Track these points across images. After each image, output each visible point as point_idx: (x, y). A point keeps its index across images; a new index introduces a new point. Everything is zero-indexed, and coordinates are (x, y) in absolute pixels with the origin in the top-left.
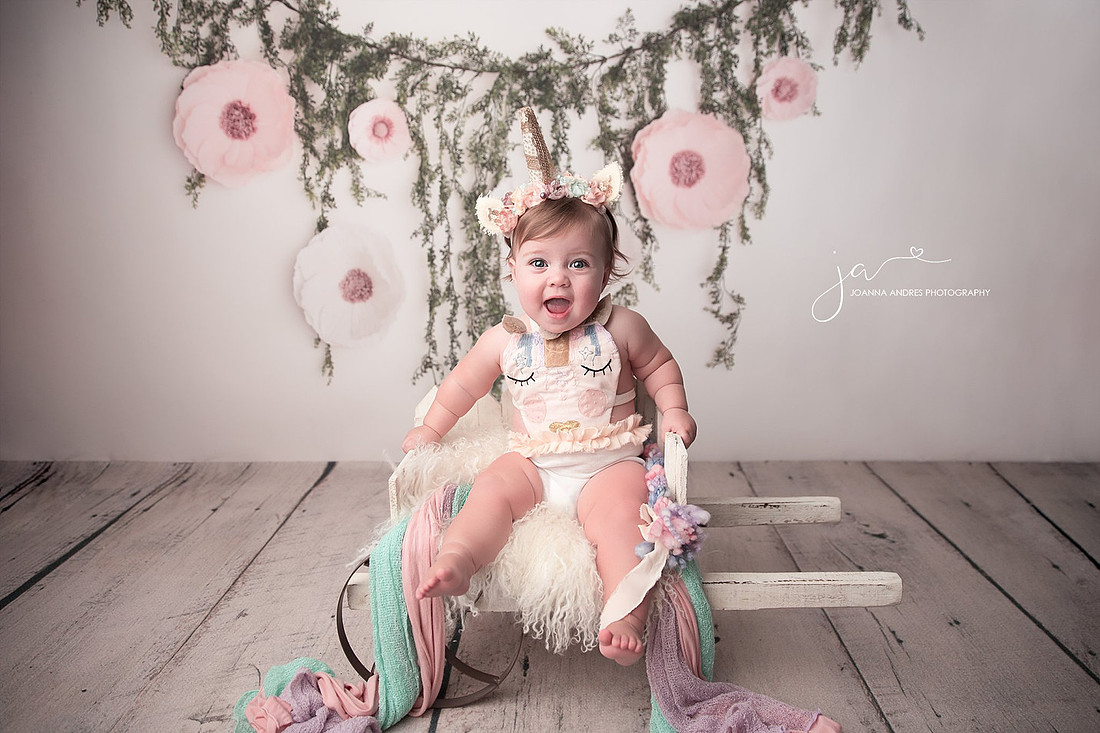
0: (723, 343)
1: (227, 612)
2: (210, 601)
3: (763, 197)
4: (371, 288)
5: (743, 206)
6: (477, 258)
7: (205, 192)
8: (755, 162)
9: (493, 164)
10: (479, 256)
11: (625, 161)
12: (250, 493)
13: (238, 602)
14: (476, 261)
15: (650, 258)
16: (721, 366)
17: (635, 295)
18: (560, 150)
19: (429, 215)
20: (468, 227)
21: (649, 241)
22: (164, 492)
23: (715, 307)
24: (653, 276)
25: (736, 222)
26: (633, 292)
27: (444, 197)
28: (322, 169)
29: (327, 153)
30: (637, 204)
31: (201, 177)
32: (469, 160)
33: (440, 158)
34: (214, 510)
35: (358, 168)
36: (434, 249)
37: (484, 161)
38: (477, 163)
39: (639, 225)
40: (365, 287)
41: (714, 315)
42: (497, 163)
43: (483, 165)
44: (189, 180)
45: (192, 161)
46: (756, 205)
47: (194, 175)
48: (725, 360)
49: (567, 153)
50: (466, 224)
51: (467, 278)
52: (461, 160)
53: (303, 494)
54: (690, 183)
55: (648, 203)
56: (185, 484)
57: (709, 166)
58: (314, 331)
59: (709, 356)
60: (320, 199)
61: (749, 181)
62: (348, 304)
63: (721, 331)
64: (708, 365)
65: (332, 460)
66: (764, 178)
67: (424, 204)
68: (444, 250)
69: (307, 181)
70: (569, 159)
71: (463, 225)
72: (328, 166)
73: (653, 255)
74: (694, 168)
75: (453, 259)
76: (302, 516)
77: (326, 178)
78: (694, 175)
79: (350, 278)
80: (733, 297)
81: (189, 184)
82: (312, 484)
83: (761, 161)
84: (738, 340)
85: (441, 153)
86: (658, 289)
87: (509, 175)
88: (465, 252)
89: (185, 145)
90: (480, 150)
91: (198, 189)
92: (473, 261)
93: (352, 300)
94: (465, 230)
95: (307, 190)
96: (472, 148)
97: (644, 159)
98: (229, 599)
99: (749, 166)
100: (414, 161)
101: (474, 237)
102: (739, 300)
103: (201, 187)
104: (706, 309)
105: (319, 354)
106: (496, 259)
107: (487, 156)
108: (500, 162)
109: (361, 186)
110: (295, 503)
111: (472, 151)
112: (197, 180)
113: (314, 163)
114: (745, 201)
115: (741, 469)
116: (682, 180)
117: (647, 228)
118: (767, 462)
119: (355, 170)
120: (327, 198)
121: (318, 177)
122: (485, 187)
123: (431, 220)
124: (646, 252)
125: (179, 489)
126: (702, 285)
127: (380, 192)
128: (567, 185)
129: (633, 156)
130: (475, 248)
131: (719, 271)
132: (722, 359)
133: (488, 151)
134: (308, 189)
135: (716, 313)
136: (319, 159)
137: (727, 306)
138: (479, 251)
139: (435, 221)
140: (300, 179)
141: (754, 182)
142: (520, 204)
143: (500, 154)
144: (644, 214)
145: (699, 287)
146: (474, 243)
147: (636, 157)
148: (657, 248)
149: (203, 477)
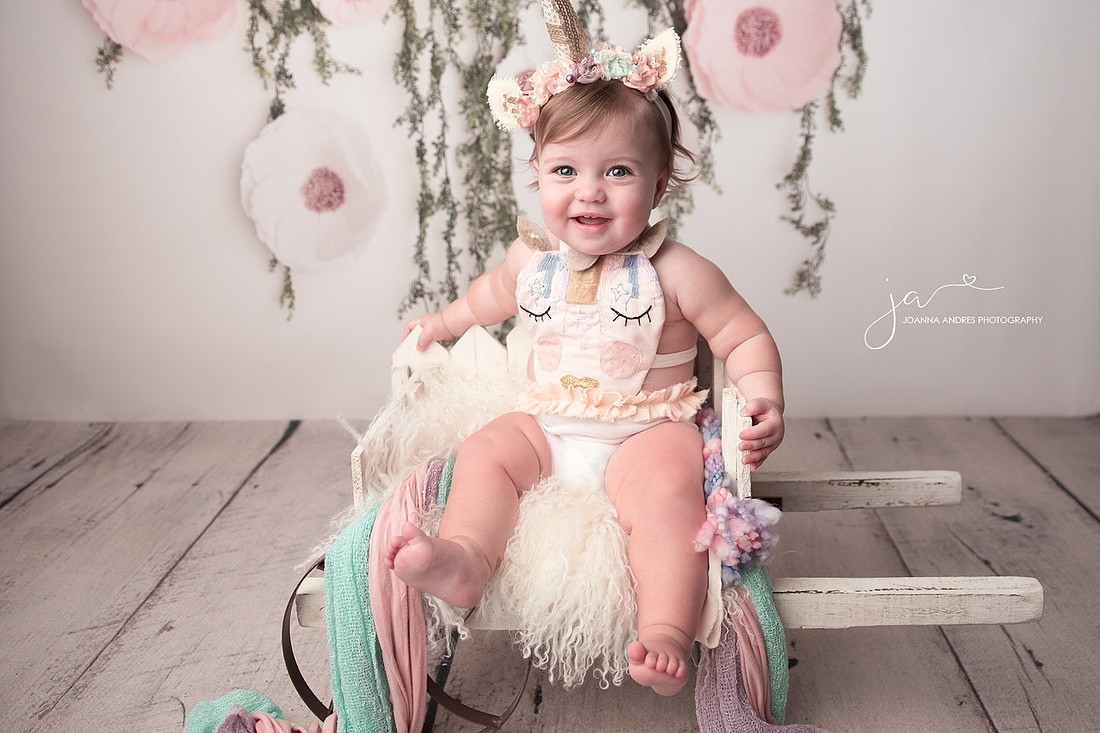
0: (806, 262)
1: (147, 625)
2: (125, 610)
3: (858, 68)
4: (342, 192)
5: (833, 81)
6: (481, 152)
7: (122, 67)
8: (848, 22)
9: (501, 27)
10: (484, 150)
11: (675, 21)
12: (190, 462)
13: (162, 611)
14: (480, 156)
15: (709, 150)
16: (804, 294)
17: (690, 199)
18: (589, 8)
19: (416, 96)
20: (469, 111)
21: (707, 128)
22: (75, 462)
23: (796, 215)
24: (713, 174)
25: (822, 102)
26: (687, 195)
27: (436, 72)
28: (276, 36)
29: (282, 15)
30: (691, 79)
31: (117, 49)
32: (470, 23)
33: (431, 20)
34: (139, 486)
35: (323, 35)
36: (425, 141)
37: (489, 24)
38: (479, 26)
39: (694, 107)
40: (335, 191)
41: (793, 226)
42: (506, 27)
43: (488, 29)
44: (101, 53)
45: (104, 27)
46: (850, 79)
47: (108, 46)
48: (809, 285)
49: (598, 12)
50: (466, 107)
51: (468, 179)
52: (459, 23)
53: (255, 464)
54: (762, 51)
55: (706, 78)
56: (104, 451)
57: (786, 27)
58: (265, 247)
59: (787, 278)
60: (273, 77)
61: (840, 48)
62: (312, 215)
63: (804, 247)
64: (787, 292)
65: (295, 418)
66: (861, 44)
67: (410, 82)
68: (437, 141)
69: (256, 52)
70: (602, 20)
71: (461, 109)
72: (284, 32)
73: (715, 148)
74: (767, 31)
75: (450, 153)
76: (253, 494)
77: (281, 49)
78: (767, 40)
79: (315, 180)
80: (819, 202)
81: (101, 57)
82: (268, 450)
83: (855, 22)
84: (826, 258)
85: (432, 14)
86: (720, 192)
87: (521, 42)
88: (465, 145)
89: (94, 5)
90: (484, 10)
91: (113, 65)
92: (476, 157)
93: (318, 209)
94: (464, 116)
95: (257, 64)
96: (473, 7)
97: (701, 20)
98: (150, 607)
99: (840, 27)
100: (397, 24)
101: (477, 124)
102: (827, 205)
103: (117, 61)
104: (783, 218)
105: (276, 280)
106: (506, 153)
107: (493, 17)
108: (510, 25)
109: (327, 58)
110: (245, 474)
111: (473, 11)
112: (111, 53)
113: (265, 30)
114: (836, 75)
115: (830, 428)
116: (751, 47)
117: (706, 111)
118: (864, 419)
119: (318, 38)
120: (282, 75)
121: (270, 47)
122: (490, 58)
123: (420, 102)
124: (704, 143)
125: (95, 458)
126: (778, 186)
127: (353, 65)
128: (603, 63)
129: (686, 16)
130: (478, 140)
131: (800, 168)
132: (804, 284)
133: (494, 10)
134: (258, 63)
135: (797, 223)
136: (271, 22)
137: (811, 215)
138: (484, 144)
139: (426, 104)
140: (247, 50)
141: (847, 49)
142: (541, 90)
143: (511, 15)
144: (701, 92)
145: (774, 188)
146: (478, 132)
147: (690, 18)
148: (719, 137)
149: (127, 442)
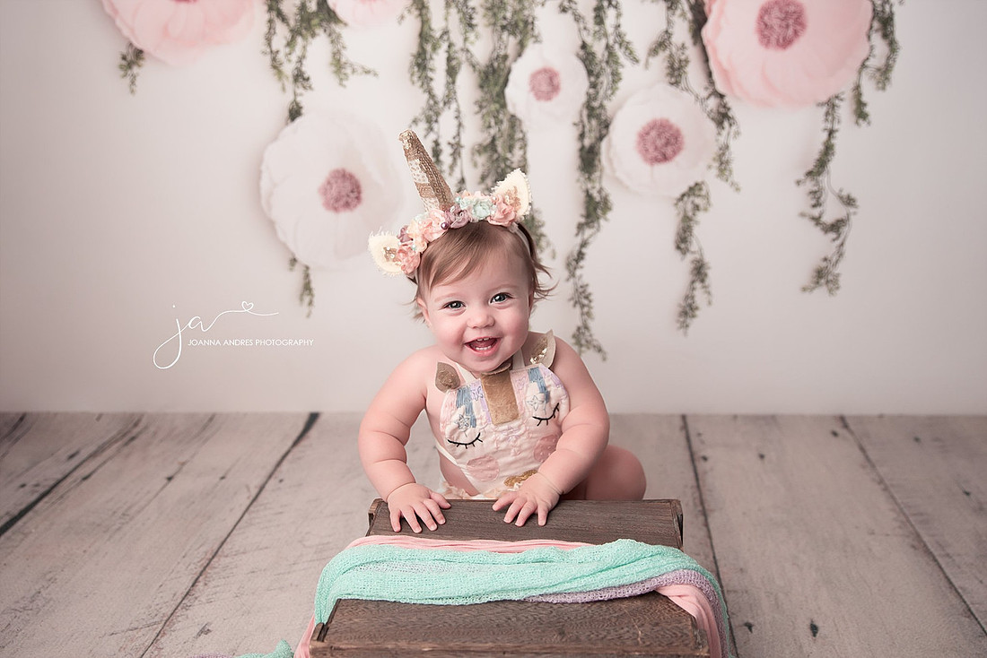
0: (825, 259)
1: (185, 627)
2: (163, 611)
3: (888, 58)
4: (359, 193)
5: (860, 73)
6: (496, 151)
7: (144, 72)
8: (879, 9)
9: (516, 25)
10: (500, 149)
11: (694, 15)
12: (214, 456)
13: (199, 612)
14: (495, 156)
15: (727, 147)
16: (822, 291)
17: (707, 197)
18: (605, 4)
19: (432, 96)
20: (484, 111)
21: (726, 124)
22: (108, 453)
23: (816, 212)
24: (730, 171)
25: (848, 94)
26: (703, 193)
27: (452, 72)
28: (293, 38)
29: (298, 17)
30: (710, 74)
31: (139, 54)
32: (485, 21)
33: (446, 19)
34: (170, 479)
35: (339, 36)
36: (440, 141)
37: (505, 23)
38: (494, 24)
39: (713, 103)
40: (352, 192)
41: (813, 223)
42: (521, 25)
43: (503, 28)
44: (124, 58)
45: (126, 32)
46: (879, 70)
47: (130, 51)
48: (827, 282)
49: (616, 7)
50: (481, 107)
51: (483, 178)
52: (474, 22)
53: (278, 457)
54: (785, 43)
55: (725, 73)
56: (135, 442)
57: (811, 17)
58: (284, 246)
59: (806, 276)
60: (291, 79)
61: (869, 37)
62: (331, 215)
63: (822, 244)
64: (804, 289)
65: (314, 410)
66: (892, 32)
67: (426, 81)
68: (453, 141)
69: (274, 55)
70: (619, 15)
71: (477, 109)
72: (301, 34)
73: (732, 143)
74: (791, 22)
75: (465, 153)
76: (279, 489)
77: (298, 51)
78: (790, 32)
79: (333, 181)
80: (841, 198)
81: (124, 63)
82: (290, 443)
83: (887, 8)
84: (846, 255)
85: (448, 13)
86: (738, 189)
87: (537, 40)
88: (480, 145)
89: (116, 11)
90: (499, 8)
91: (135, 70)
92: (491, 156)
93: (336, 209)
94: (480, 116)
95: (274, 67)
96: (489, 5)
97: (721, 12)
98: (187, 608)
99: (870, 14)
100: (412, 25)
101: (493, 123)
102: (849, 201)
103: (139, 66)
104: (803, 215)
105: (296, 278)
106: (521, 152)
107: (509, 15)
108: (526, 23)
109: (343, 60)
110: (270, 468)
111: (488, 9)
112: (133, 58)
113: (282, 32)
114: (863, 66)
115: (846, 426)
116: (773, 39)
117: (725, 106)
118: (881, 416)
119: (335, 39)
120: (300, 77)
121: (288, 50)
122: (505, 57)
123: (436, 103)
124: (722, 139)
125: (126, 450)
126: (798, 183)
127: (369, 66)
128: (469, 208)
129: (706, 9)
130: (494, 139)
131: (822, 164)
132: (823, 281)
133: (509, 8)
134: (276, 66)
135: (817, 220)
136: (288, 25)
137: (832, 211)
138: (499, 144)
139: (441, 105)
140: (264, 53)
141: (877, 39)
142: (419, 239)
143: (526, 13)
144: (720, 88)
145: (794, 185)
146: (493, 131)
147: (710, 10)
148: (737, 133)
149: (155, 433)
